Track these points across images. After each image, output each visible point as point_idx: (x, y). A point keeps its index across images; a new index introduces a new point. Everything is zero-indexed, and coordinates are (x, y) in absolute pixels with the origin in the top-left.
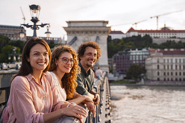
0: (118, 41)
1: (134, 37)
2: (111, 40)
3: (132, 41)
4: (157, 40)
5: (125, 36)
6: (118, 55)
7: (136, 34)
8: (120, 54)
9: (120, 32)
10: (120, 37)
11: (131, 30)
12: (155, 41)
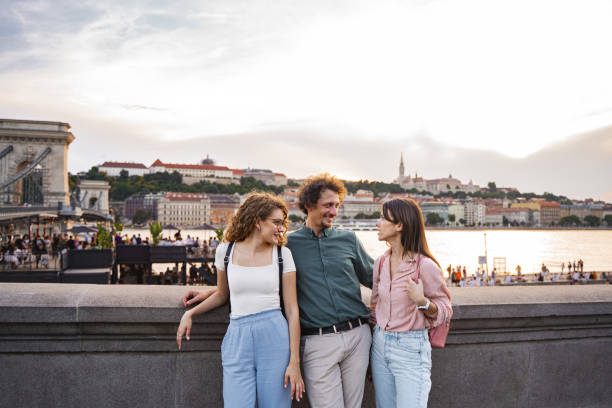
0: (137, 178)
1: (159, 173)
2: (127, 177)
3: (155, 179)
4: (188, 178)
5: (147, 172)
6: (130, 198)
7: (162, 170)
8: (134, 197)
9: (141, 166)
10: (140, 173)
11: (158, 163)
12: (186, 181)
